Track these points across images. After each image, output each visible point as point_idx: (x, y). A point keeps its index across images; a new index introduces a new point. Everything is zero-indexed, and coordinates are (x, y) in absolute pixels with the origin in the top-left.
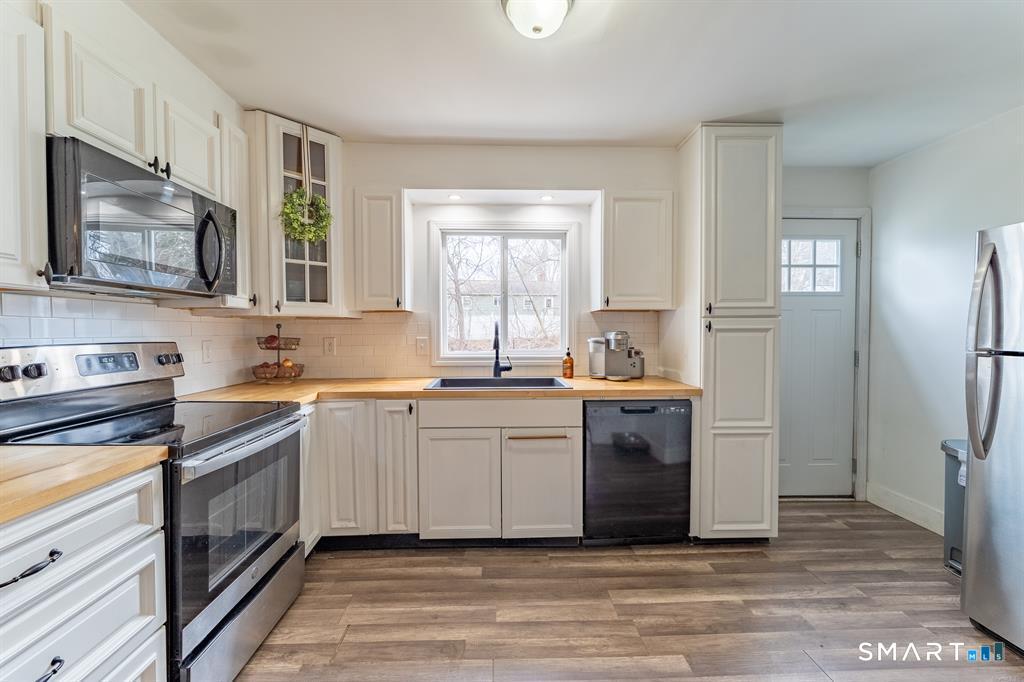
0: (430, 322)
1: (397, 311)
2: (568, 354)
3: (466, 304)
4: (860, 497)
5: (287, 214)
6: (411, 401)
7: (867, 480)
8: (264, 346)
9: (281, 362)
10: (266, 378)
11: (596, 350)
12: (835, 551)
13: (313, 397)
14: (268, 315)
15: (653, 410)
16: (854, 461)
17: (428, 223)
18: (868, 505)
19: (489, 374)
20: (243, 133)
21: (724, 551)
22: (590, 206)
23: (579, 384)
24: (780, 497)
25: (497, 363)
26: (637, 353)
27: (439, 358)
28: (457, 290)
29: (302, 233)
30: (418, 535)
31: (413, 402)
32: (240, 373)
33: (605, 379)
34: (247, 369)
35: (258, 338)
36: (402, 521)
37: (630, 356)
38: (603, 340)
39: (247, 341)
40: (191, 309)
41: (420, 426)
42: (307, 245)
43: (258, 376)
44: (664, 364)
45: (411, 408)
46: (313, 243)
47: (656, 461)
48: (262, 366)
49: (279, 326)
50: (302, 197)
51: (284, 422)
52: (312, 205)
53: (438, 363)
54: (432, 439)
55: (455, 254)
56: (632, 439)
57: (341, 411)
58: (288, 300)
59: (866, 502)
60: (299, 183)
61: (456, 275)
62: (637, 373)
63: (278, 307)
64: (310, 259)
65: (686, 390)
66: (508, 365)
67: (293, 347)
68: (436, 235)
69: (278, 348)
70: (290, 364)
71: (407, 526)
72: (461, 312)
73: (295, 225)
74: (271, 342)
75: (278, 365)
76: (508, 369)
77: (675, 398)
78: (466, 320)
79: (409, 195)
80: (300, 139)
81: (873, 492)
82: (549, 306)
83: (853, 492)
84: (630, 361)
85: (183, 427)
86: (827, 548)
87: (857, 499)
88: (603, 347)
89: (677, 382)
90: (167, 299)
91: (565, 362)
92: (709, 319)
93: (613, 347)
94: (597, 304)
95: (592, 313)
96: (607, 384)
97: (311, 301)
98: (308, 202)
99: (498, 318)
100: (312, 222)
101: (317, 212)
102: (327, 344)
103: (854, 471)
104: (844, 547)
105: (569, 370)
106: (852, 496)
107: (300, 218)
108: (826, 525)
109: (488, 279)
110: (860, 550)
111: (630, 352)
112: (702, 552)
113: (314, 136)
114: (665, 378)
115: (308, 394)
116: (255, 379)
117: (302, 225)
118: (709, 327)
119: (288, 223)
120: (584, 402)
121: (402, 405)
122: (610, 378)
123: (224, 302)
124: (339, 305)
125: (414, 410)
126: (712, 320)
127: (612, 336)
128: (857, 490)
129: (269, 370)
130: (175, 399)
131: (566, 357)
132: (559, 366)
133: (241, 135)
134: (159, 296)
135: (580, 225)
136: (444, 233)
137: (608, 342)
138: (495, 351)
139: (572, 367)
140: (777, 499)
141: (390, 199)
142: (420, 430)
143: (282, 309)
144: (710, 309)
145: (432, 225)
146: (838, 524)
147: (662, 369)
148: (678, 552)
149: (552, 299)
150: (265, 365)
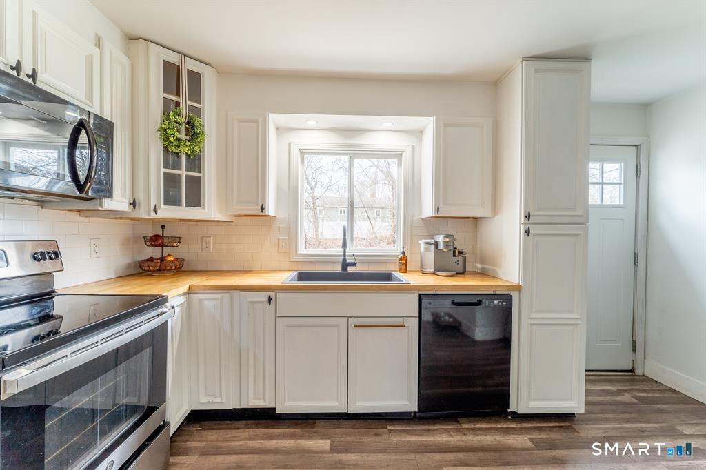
0: (289, 225)
1: (261, 215)
2: (403, 253)
3: (320, 214)
4: (638, 372)
5: (165, 130)
6: (271, 293)
7: (645, 359)
8: (149, 244)
9: (164, 256)
10: (150, 270)
11: (427, 250)
12: (634, 425)
13: (185, 288)
14: (147, 217)
15: (479, 303)
16: (634, 343)
17: (290, 144)
18: (646, 379)
19: (338, 269)
20: (126, 58)
21: (538, 425)
22: (422, 132)
23: (413, 279)
24: (586, 371)
25: (344, 259)
26: (461, 253)
27: (296, 255)
28: (314, 203)
29: (178, 146)
30: (275, 409)
31: (272, 294)
32: (129, 265)
33: (434, 274)
34: (135, 263)
35: (144, 237)
36: (261, 397)
37: (454, 255)
38: (433, 241)
39: (135, 239)
40: (79, 211)
41: (278, 315)
42: (184, 158)
43: (143, 269)
44: (482, 262)
45: (270, 299)
46: (189, 156)
47: (468, 337)
48: (148, 260)
49: (163, 227)
50: (179, 116)
51: (152, 314)
52: (188, 123)
53: (296, 258)
54: (288, 327)
55: (313, 178)
56: (447, 318)
57: (209, 302)
58: (165, 204)
59: (644, 376)
60: (178, 104)
61: (313, 193)
62: (460, 269)
63: (155, 210)
64: (187, 170)
65: (508, 286)
66: (354, 261)
67: (175, 244)
68: (296, 154)
69: (162, 245)
70: (171, 259)
71: (265, 402)
72: (316, 218)
73: (172, 139)
74: (155, 240)
75: (162, 259)
76: (354, 264)
77: (498, 292)
78: (320, 224)
79: (274, 119)
80: (179, 66)
81: (651, 368)
82: (378, 215)
83: (633, 368)
84: (455, 259)
85: (62, 317)
86: (627, 422)
87: (636, 374)
88: (433, 247)
89: (495, 278)
90: (51, 201)
91: (400, 259)
92: (529, 225)
93: (441, 247)
94: (428, 212)
95: (422, 219)
96: (437, 280)
97: (186, 206)
98: (183, 120)
99: (346, 223)
100: (188, 138)
101: (193, 130)
102: (204, 242)
103: (634, 350)
104: (640, 422)
105: (404, 265)
106: (632, 371)
107: (177, 134)
108: (618, 398)
109: (335, 196)
110: (656, 425)
111: (454, 252)
112: (519, 425)
113: (192, 65)
114: (483, 274)
115: (179, 287)
116: (141, 271)
117: (179, 140)
118: (528, 232)
119: (166, 138)
120: (420, 295)
121: (263, 297)
122: (438, 273)
123: (101, 205)
124: (211, 209)
125: (273, 302)
126: (530, 226)
127: (440, 238)
128: (636, 366)
129: (152, 264)
130: (54, 292)
131: (401, 255)
132: (395, 262)
133: (125, 59)
134: (43, 199)
135: (413, 147)
136: (302, 153)
137: (437, 244)
138: (343, 250)
139: (406, 264)
140: (584, 373)
141: (257, 121)
142: (278, 318)
143: (159, 211)
144: (528, 216)
145: (292, 145)
146: (627, 398)
147: (479, 266)
148: (499, 426)
149: (381, 210)
150: (151, 259)
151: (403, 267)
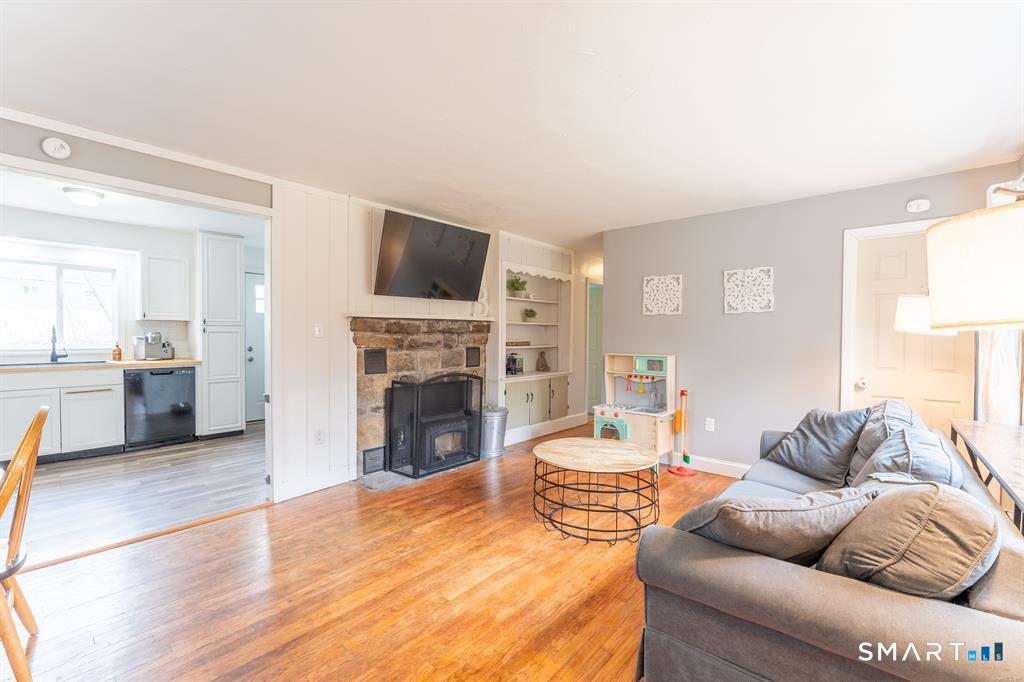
11: (138, 343)
15: (172, 372)
19: (47, 360)
23: (124, 362)
25: (54, 354)
26: (169, 345)
33: (144, 359)
38: (143, 337)
62: (168, 356)
65: (193, 363)
66: (64, 354)
77: (187, 366)
84: (164, 349)
88: (144, 341)
89: (189, 359)
91: (115, 351)
93: (150, 341)
94: (137, 317)
95: (133, 322)
96: (145, 362)
111: (163, 344)
114: (184, 358)
118: (204, 331)
120: (125, 370)
122: (148, 358)
126: (206, 327)
127: (149, 335)
131: (116, 348)
132: (109, 353)
137: (147, 338)
138: (52, 346)
139: (120, 354)
144: (205, 322)
147: (183, 354)
151: (117, 357)
